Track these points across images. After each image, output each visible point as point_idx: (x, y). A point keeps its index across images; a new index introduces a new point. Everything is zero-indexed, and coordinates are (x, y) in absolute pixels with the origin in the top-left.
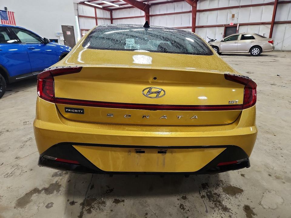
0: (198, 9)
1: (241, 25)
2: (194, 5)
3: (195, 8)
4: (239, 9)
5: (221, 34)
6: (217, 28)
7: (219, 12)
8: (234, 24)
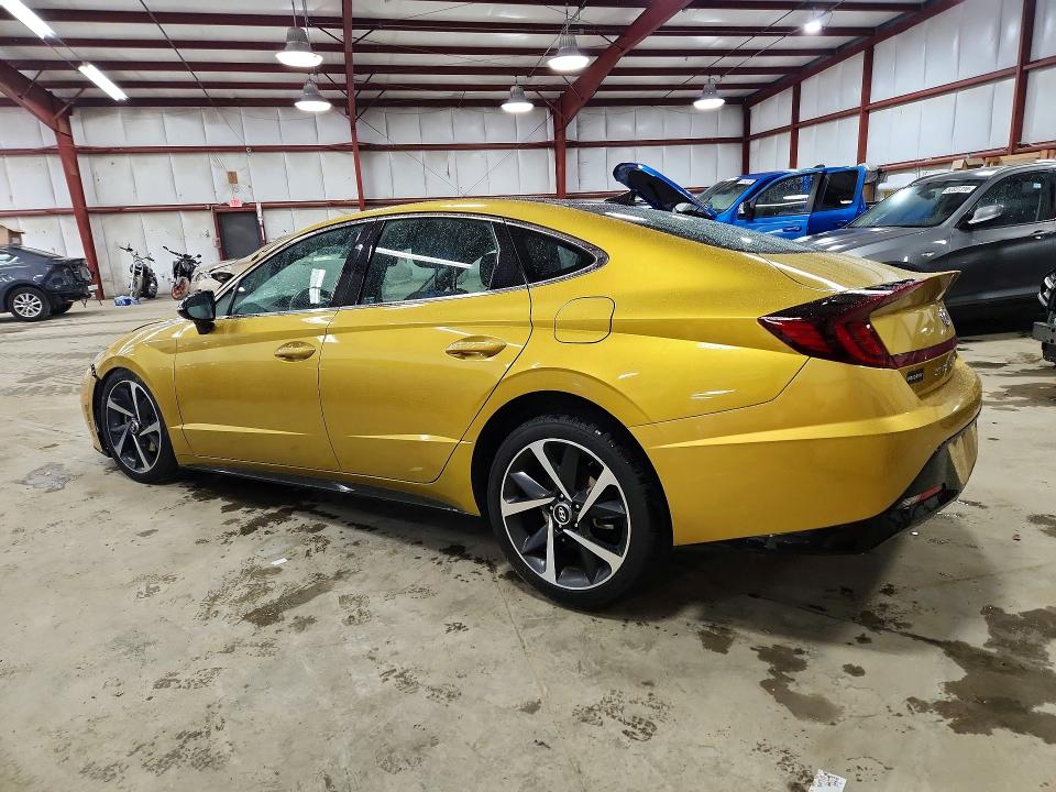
0: (78, 141)
1: (267, 207)
2: (63, 128)
3: (65, 136)
4: (244, 156)
5: (205, 238)
6: (182, 214)
7: (173, 159)
8: (245, 205)
